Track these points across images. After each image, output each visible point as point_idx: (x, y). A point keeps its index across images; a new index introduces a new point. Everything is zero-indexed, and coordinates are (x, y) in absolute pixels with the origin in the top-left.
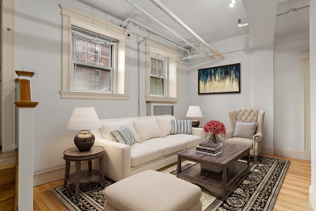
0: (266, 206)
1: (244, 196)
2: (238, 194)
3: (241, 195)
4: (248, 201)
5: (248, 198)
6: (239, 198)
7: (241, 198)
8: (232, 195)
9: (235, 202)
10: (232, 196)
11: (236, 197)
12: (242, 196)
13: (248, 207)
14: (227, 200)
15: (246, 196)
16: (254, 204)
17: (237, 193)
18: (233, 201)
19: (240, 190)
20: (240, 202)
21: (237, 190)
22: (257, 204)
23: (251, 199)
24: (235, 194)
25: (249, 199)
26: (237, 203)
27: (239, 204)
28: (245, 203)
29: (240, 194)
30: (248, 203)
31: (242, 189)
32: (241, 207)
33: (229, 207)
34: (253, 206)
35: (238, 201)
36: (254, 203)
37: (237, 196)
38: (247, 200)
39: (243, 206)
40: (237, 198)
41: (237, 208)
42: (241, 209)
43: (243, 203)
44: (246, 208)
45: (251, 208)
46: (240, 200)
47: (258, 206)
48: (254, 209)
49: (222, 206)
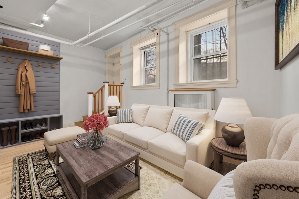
0: (19, 191)
1: (48, 191)
2: (55, 188)
3: (51, 190)
4: (39, 191)
5: (42, 194)
6: (50, 187)
7: (48, 188)
8: (58, 183)
9: (49, 182)
10: (56, 183)
11: (53, 185)
12: (49, 191)
13: (35, 187)
14: (56, 178)
15: (46, 193)
16: (31, 194)
17: (57, 189)
18: (51, 181)
19: (58, 193)
20: (45, 185)
21: (61, 191)
22: (29, 197)
23: (38, 195)
24: (57, 187)
25: (40, 193)
26: (46, 182)
27: (44, 183)
28: (40, 187)
29: (53, 190)
30: (37, 190)
31: (58, 196)
32: (40, 183)
33: (49, 176)
34: (31, 192)
35: (47, 184)
36: (33, 194)
37: (53, 187)
38: (41, 191)
39: (40, 185)
40: (51, 185)
41: (42, 180)
42: (39, 182)
43: (42, 186)
44: (36, 186)
45: (32, 189)
46: (47, 186)
47: (27, 195)
48: (28, 190)
49: (54, 173)
